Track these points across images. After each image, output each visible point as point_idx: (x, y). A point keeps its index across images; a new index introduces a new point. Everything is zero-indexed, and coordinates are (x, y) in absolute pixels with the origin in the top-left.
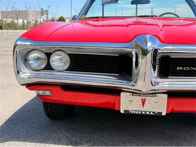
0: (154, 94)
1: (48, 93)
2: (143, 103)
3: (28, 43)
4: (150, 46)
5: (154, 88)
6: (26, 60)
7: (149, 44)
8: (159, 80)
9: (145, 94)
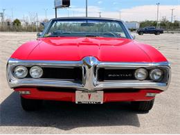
0: (95, 91)
1: (28, 93)
2: (89, 97)
3: (17, 62)
4: (92, 63)
5: (95, 87)
6: (13, 72)
7: (92, 62)
8: (98, 83)
9: (90, 91)
